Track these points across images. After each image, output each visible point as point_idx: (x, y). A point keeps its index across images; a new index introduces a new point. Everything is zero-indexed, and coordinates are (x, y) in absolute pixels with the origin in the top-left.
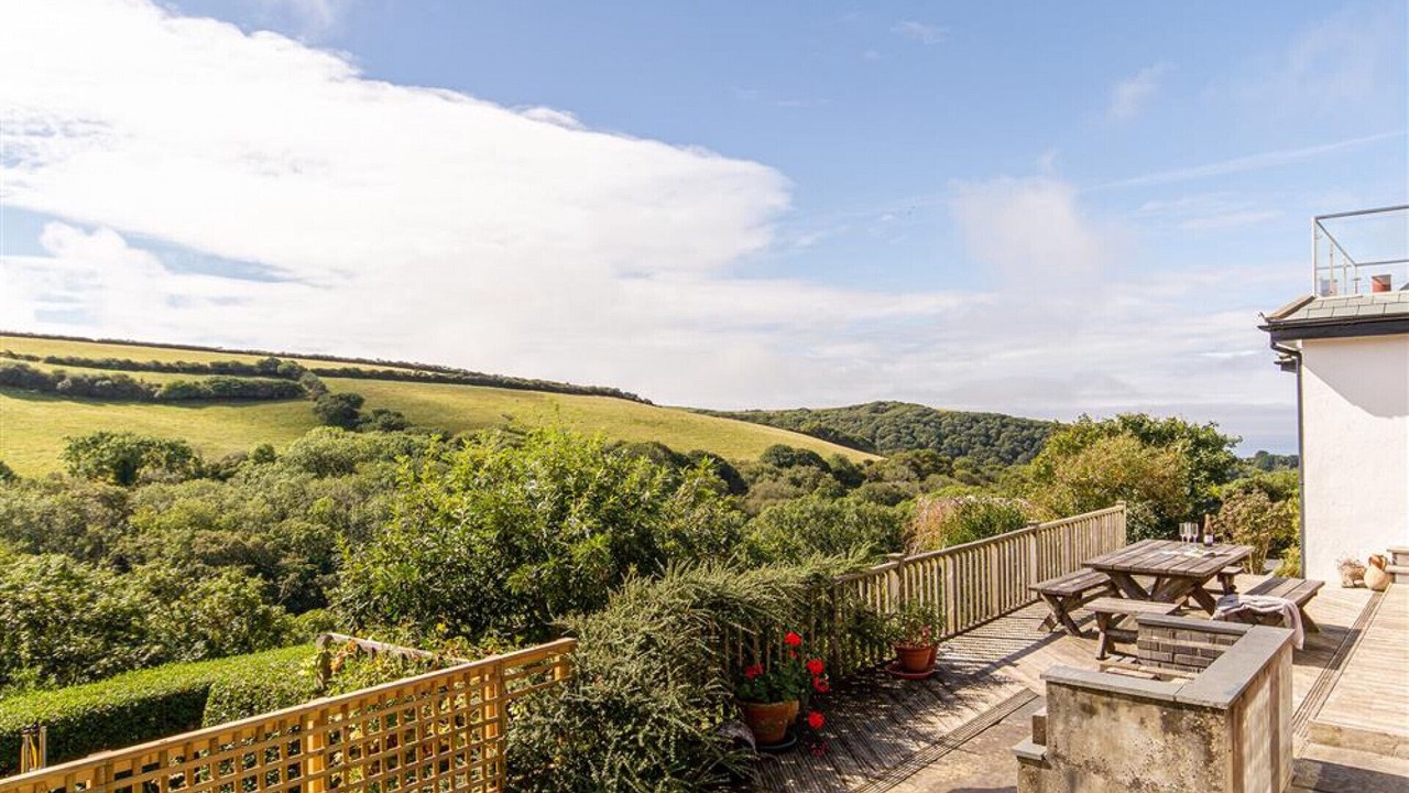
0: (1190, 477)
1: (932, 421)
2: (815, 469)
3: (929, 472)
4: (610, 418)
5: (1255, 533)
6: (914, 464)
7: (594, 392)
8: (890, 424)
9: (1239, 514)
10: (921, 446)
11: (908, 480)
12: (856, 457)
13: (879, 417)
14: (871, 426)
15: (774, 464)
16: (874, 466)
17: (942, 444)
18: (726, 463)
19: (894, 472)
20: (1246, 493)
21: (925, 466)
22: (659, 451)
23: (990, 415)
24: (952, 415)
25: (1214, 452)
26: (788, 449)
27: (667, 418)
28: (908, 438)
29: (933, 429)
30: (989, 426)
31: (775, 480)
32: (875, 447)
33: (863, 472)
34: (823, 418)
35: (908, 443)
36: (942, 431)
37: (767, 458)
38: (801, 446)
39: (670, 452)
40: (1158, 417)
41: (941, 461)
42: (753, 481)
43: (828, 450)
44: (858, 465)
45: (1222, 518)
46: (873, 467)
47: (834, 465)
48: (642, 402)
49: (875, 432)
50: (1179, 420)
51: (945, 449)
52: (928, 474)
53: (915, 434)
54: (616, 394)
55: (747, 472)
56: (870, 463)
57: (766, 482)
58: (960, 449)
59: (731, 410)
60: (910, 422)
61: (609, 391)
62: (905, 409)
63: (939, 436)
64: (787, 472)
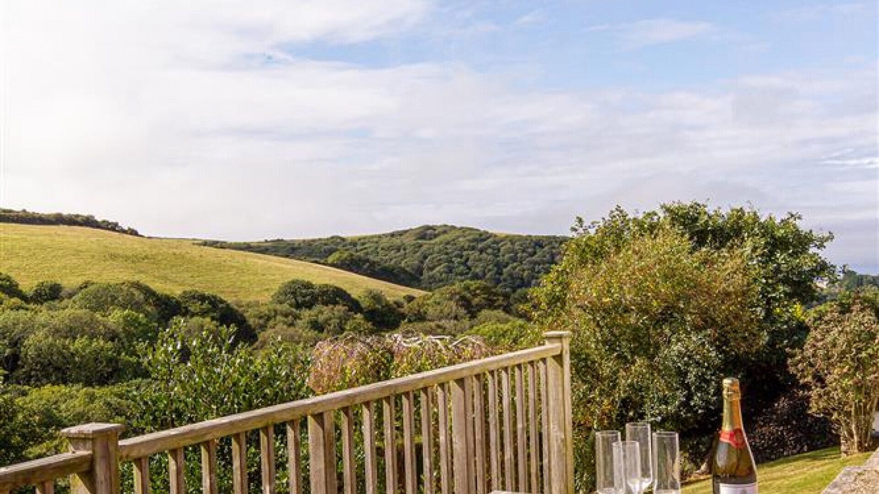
0: (764, 293)
1: (489, 247)
2: (340, 309)
3: (480, 307)
4: (77, 253)
5: (859, 376)
6: (463, 298)
7: (59, 220)
8: (440, 252)
9: (834, 346)
10: (476, 277)
11: (456, 318)
12: (393, 292)
13: (426, 244)
14: (418, 254)
15: (291, 305)
16: (415, 302)
17: (501, 274)
18: (228, 305)
19: (439, 308)
20: (842, 313)
21: (476, 301)
22: (136, 293)
23: (554, 237)
24: (512, 239)
25: (795, 255)
26: (308, 286)
27: (154, 251)
28: (462, 267)
29: (490, 257)
30: (554, 251)
31: (292, 325)
32: (419, 281)
33: (402, 310)
34: (359, 247)
35: (461, 274)
36: (500, 259)
37: (282, 298)
38: (327, 281)
39: (153, 294)
40: (719, 207)
41: (495, 294)
42: (263, 327)
43: (358, 285)
44: (396, 303)
45: (809, 352)
46: (414, 304)
47: (365, 303)
48: (124, 232)
49: (422, 262)
50: (747, 210)
51: (505, 280)
52: (479, 311)
53: (469, 263)
54: (89, 222)
55: (255, 316)
56: (410, 299)
57: (280, 326)
58: (522, 279)
59: (248, 240)
60: (463, 249)
61: (79, 219)
62: (458, 233)
63: (497, 265)
64: (306, 314)
